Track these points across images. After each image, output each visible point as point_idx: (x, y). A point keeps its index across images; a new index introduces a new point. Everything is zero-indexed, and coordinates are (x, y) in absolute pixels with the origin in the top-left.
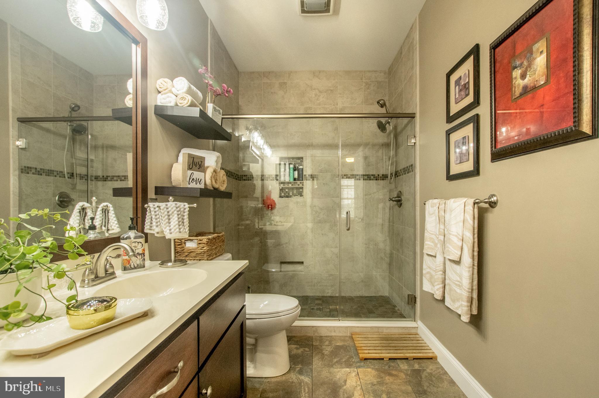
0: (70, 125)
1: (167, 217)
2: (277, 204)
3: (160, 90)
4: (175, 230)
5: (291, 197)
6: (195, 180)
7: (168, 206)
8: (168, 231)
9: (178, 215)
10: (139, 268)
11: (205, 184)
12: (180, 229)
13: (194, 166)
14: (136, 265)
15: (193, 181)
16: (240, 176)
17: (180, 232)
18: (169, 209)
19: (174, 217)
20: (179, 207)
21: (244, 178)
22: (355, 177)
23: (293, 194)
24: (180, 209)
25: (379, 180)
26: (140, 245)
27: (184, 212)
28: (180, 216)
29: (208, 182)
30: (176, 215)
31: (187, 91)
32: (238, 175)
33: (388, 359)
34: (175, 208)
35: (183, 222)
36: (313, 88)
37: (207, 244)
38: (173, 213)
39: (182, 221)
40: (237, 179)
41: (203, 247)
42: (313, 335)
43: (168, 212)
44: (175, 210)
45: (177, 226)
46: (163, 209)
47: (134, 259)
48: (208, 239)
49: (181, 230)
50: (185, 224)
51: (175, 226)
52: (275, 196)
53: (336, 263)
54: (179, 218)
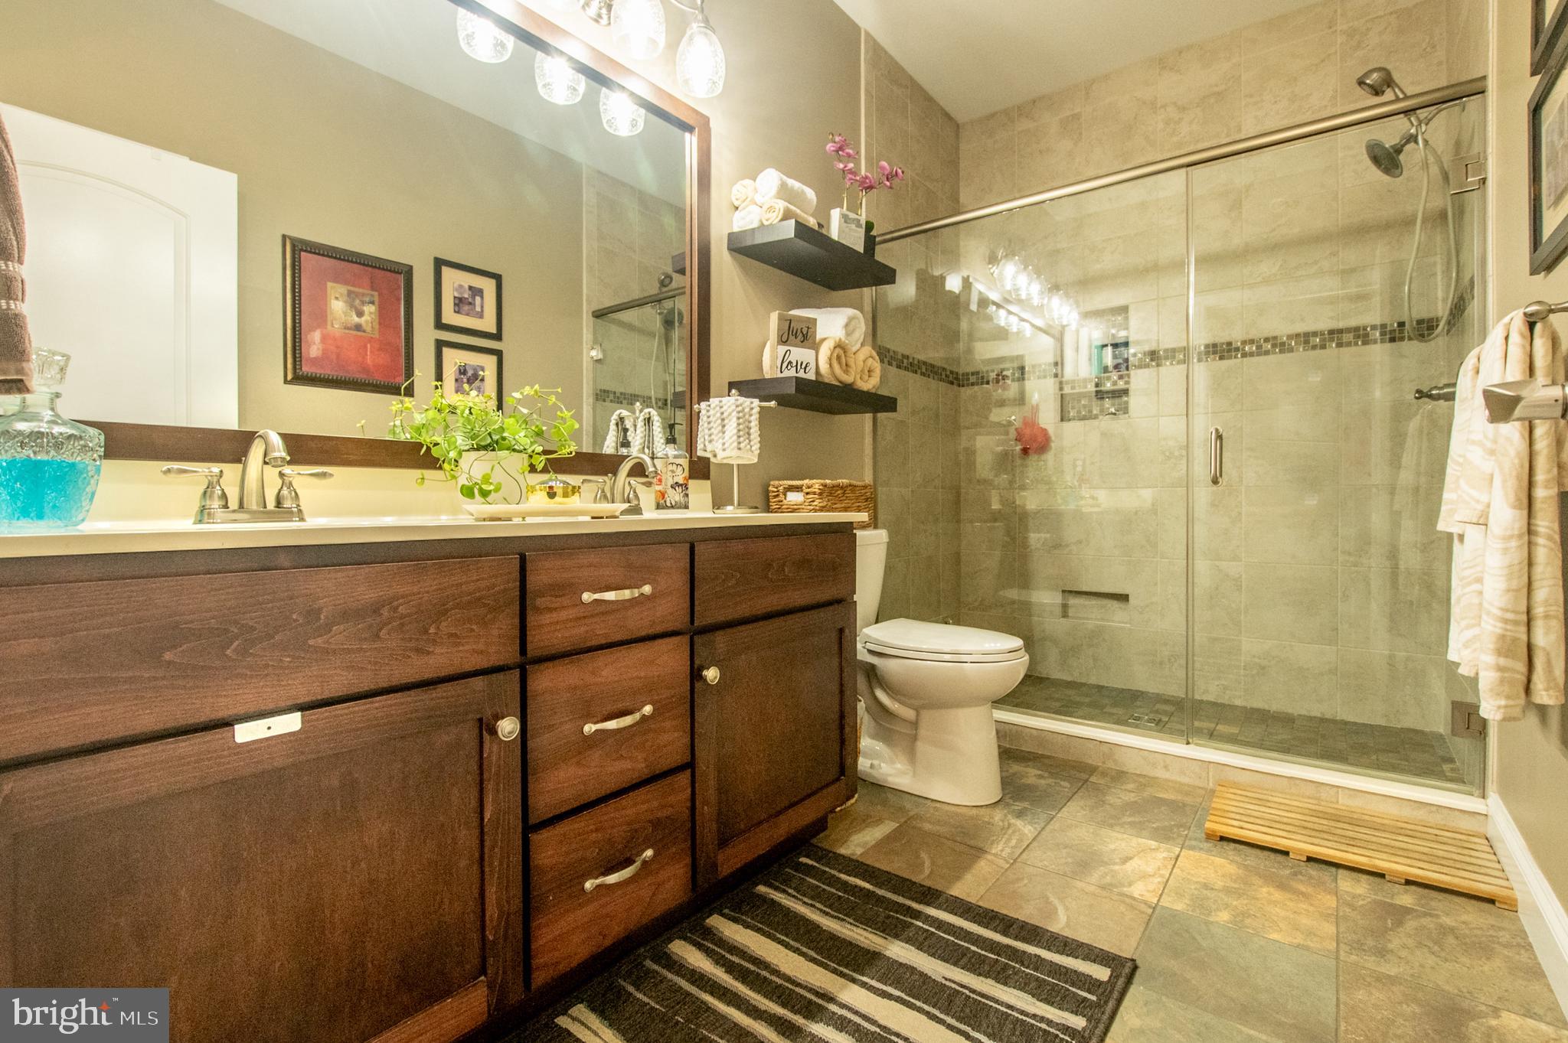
0: (659, 314)
1: (719, 421)
2: (1053, 438)
3: (736, 203)
4: (731, 444)
5: (1096, 417)
6: (794, 364)
7: (723, 403)
8: (720, 446)
9: (739, 418)
10: (678, 508)
11: (818, 372)
12: (739, 443)
13: (792, 338)
14: (673, 504)
15: (789, 367)
16: (963, 374)
17: (739, 449)
18: (725, 408)
19: (731, 423)
20: (741, 405)
21: (973, 379)
22: (1307, 342)
23: (1102, 411)
24: (743, 410)
25: (1402, 339)
26: (680, 468)
27: (751, 415)
28: (741, 420)
29: (824, 367)
30: (735, 419)
31: (778, 193)
32: (957, 373)
33: (1305, 859)
34: (733, 407)
35: (749, 434)
36: (1159, 106)
37: (820, 494)
38: (730, 414)
39: (747, 430)
40: (952, 383)
41: (813, 501)
42: (1100, 764)
43: (722, 413)
44: (733, 411)
45: (735, 437)
46: (714, 408)
47: (670, 491)
48: (822, 485)
49: (742, 445)
50: (752, 437)
51: (731, 438)
52: (1047, 418)
53: (1233, 605)
54: (739, 424)
